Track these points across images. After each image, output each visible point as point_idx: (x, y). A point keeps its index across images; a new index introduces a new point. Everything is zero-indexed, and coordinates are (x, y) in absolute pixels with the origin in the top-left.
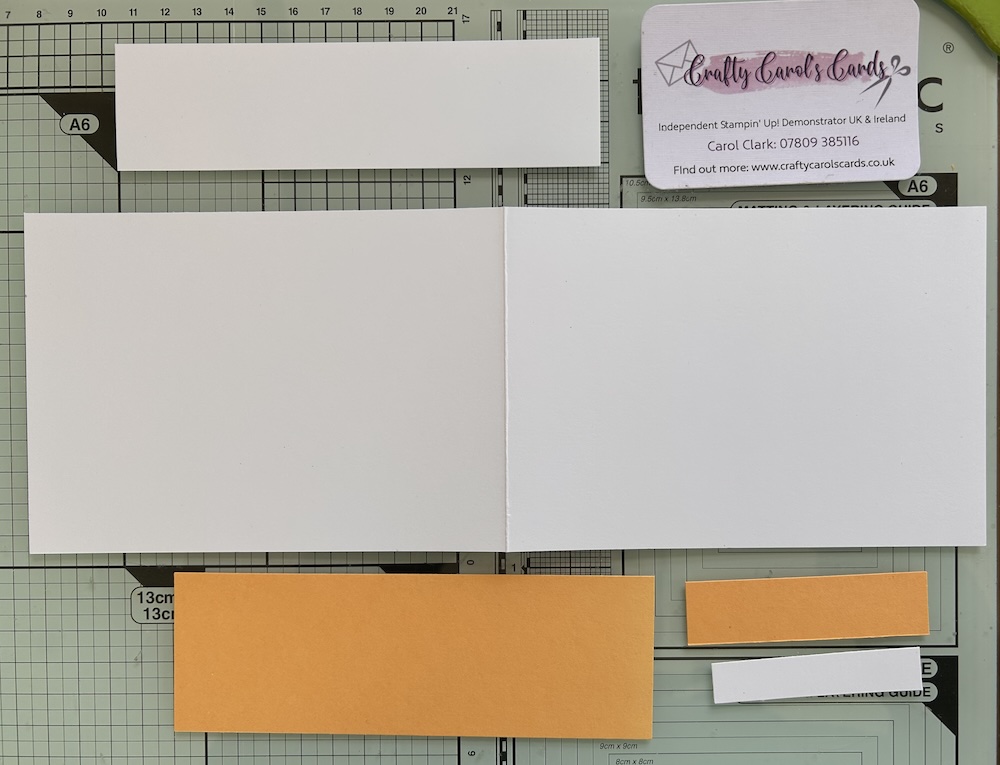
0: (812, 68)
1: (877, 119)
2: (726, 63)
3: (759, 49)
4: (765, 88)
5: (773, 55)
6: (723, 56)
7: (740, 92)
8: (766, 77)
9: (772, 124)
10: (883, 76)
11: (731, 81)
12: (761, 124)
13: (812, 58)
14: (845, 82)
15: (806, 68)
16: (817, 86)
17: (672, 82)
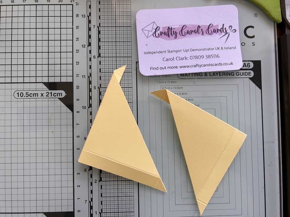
0: (200, 30)
1: (225, 48)
2: (168, 29)
4: (183, 38)
5: (185, 26)
6: (167, 27)
7: (174, 39)
9: (187, 51)
10: (226, 33)
11: (170, 35)
12: (183, 51)
13: (200, 27)
14: (213, 35)
15: (198, 30)
16: (202, 37)
17: (148, 36)
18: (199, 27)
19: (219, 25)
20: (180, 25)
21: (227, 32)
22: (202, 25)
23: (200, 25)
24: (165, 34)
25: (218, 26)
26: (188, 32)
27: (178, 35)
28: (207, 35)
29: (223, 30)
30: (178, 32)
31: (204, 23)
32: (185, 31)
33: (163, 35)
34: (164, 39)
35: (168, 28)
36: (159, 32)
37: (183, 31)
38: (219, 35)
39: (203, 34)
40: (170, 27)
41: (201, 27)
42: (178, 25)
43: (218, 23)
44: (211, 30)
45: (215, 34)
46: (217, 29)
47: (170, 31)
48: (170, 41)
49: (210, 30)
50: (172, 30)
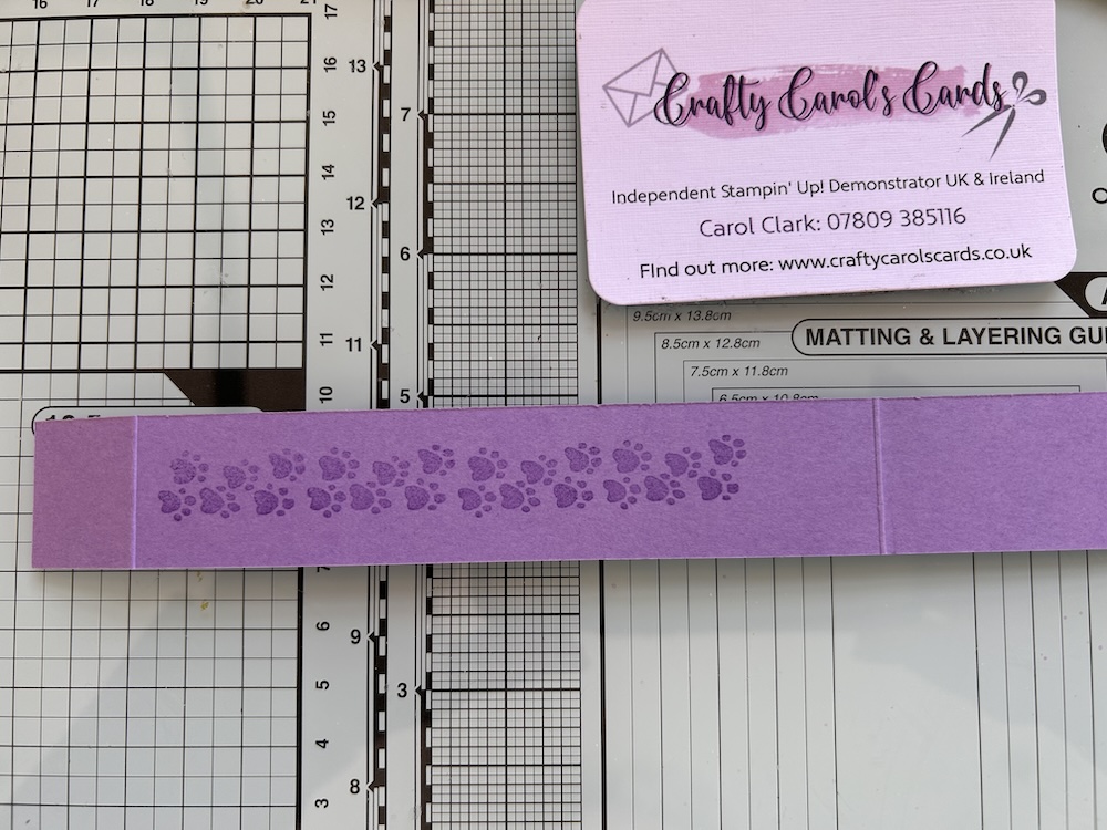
0: (876, 93)
1: (994, 179)
2: (726, 86)
3: (782, 62)
4: (796, 128)
5: (807, 73)
6: (722, 75)
8: (798, 108)
9: (813, 189)
10: (1000, 106)
12: (793, 189)
14: (936, 116)
15: (866, 93)
16: (886, 123)
17: (633, 120)
18: (872, 75)
19: (965, 66)
20: (784, 68)
21: (1006, 101)
22: (888, 69)
23: (880, 65)
24: (711, 107)
25: (960, 70)
26: (820, 103)
27: (772, 112)
28: (907, 114)
29: (982, 92)
30: (773, 99)
31: (897, 58)
32: (806, 93)
33: (702, 112)
34: (708, 134)
35: (724, 80)
37: (797, 98)
38: (967, 115)
39: (889, 110)
40: (734, 75)
41: (881, 78)
42: (773, 68)
43: (962, 62)
44: (926, 92)
45: (944, 109)
46: (958, 87)
47: (737, 95)
48: (733, 141)
49: (922, 91)
50: (747, 91)
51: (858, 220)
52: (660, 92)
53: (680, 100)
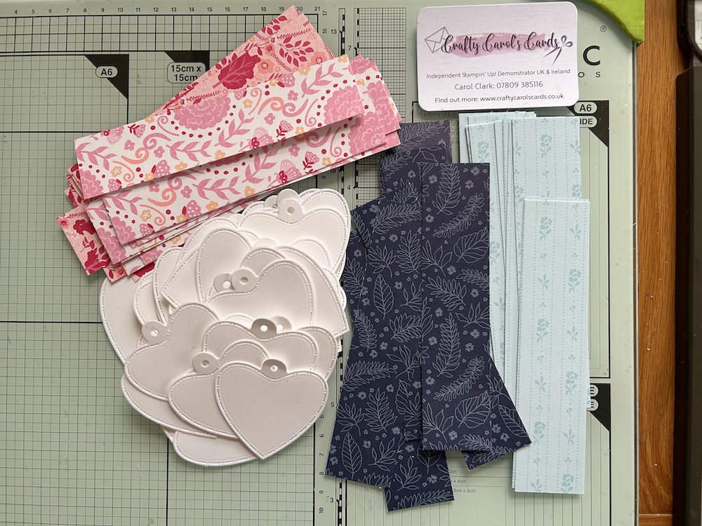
0: (515, 43)
1: (553, 72)
2: (465, 40)
3: (484, 32)
4: (488, 54)
5: (492, 36)
6: (464, 36)
7: (473, 56)
8: (489, 47)
10: (557, 47)
11: (468, 50)
12: (486, 75)
14: (535, 50)
15: (512, 42)
16: (518, 53)
18: (514, 36)
19: (546, 33)
20: (485, 34)
21: (558, 46)
22: (519, 35)
23: (516, 33)
24: (460, 47)
25: (544, 35)
26: (496, 46)
27: (480, 48)
28: (525, 50)
29: (551, 42)
30: (480, 45)
31: (523, 31)
32: (491, 43)
33: (457, 48)
34: (459, 56)
35: (465, 38)
36: (451, 44)
37: (488, 44)
38: (545, 50)
39: (519, 48)
40: (468, 36)
41: (517, 37)
42: (481, 34)
43: (544, 32)
44: (533, 42)
45: (538, 48)
46: (543, 41)
47: (469, 43)
48: (467, 59)
49: (530, 41)
50: (472, 42)
51: (507, 85)
52: (444, 41)
53: (450, 44)
